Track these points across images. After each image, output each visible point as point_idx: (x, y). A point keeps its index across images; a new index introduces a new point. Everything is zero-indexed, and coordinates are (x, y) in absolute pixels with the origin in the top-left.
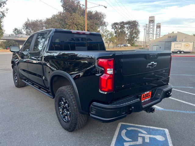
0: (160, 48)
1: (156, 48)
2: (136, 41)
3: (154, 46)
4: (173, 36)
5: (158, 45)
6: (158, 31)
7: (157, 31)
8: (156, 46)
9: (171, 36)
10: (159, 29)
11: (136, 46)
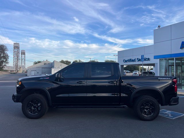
0: (38, 73)
1: (34, 73)
2: (5, 65)
3: (31, 71)
4: (48, 63)
5: (36, 71)
6: (23, 57)
7: (21, 57)
8: (34, 72)
9: (46, 63)
10: (23, 56)
11: (4, 71)
